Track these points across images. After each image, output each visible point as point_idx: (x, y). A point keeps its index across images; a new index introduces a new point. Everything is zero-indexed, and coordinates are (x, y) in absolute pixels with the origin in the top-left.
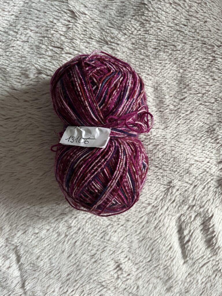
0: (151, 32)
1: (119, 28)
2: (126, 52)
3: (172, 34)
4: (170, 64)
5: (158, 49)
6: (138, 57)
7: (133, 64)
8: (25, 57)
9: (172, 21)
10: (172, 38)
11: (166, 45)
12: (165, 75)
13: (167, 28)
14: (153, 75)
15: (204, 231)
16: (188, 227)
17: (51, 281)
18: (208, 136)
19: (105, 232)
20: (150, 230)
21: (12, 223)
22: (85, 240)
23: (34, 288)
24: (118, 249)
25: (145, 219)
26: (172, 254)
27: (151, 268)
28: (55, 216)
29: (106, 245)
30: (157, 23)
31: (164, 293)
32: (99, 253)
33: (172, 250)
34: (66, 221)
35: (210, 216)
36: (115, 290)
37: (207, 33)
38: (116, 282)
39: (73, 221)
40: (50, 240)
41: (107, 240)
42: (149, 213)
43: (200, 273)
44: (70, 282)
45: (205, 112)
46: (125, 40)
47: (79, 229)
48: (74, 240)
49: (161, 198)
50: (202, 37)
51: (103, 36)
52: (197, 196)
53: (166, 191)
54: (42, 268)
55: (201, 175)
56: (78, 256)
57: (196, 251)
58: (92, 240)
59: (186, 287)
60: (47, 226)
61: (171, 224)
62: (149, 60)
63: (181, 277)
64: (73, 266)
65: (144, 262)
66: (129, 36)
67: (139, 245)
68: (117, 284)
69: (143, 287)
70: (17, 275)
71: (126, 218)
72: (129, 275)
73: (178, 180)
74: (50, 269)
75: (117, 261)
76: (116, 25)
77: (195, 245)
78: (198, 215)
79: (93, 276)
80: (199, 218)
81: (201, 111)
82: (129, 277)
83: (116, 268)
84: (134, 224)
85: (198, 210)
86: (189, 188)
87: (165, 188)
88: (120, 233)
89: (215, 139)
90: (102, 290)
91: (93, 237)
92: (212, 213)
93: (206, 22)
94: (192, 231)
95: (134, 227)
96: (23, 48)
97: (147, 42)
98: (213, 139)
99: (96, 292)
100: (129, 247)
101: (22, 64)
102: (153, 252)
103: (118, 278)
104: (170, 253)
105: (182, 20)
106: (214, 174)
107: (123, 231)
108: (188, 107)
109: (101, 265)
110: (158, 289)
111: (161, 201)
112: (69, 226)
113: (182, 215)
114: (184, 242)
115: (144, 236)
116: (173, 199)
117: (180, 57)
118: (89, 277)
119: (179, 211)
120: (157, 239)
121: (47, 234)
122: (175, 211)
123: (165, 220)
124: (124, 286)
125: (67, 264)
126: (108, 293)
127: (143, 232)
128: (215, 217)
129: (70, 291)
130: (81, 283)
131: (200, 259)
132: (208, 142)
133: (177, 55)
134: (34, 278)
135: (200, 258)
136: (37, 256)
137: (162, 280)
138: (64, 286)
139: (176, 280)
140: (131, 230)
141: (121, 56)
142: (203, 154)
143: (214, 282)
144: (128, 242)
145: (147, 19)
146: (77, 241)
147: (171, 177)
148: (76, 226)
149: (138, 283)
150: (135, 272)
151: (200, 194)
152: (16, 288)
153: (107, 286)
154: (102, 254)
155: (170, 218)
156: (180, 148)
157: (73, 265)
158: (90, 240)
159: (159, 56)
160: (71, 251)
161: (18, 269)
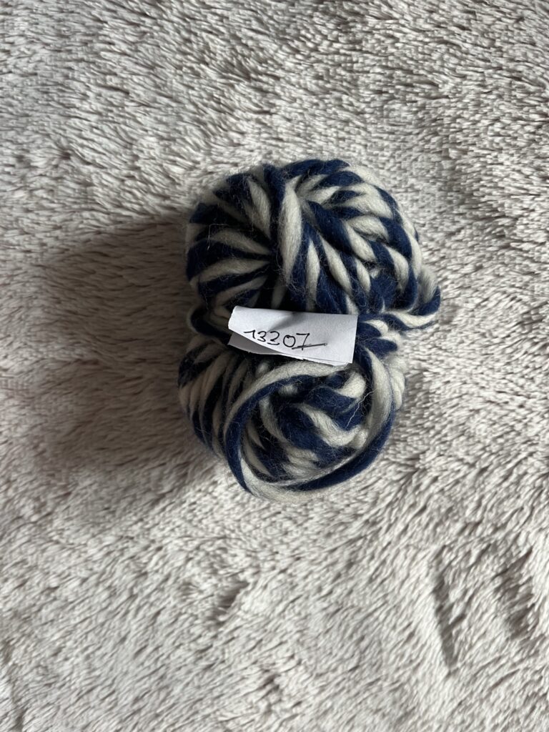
0: (367, 46)
1: (281, 36)
2: (301, 99)
3: (426, 51)
4: (420, 136)
5: (387, 92)
6: (333, 116)
7: (320, 134)
8: (27, 116)
9: (427, 15)
10: (427, 63)
11: (409, 81)
13: (412, 35)
15: (503, 595)
16: (461, 581)
17: (92, 715)
18: (523, 337)
20: (356, 585)
22: (181, 609)
27: (358, 687)
30: (386, 19)
32: (217, 644)
33: (414, 641)
34: (132, 558)
35: (522, 555)
37: (523, 50)
38: (263, 721)
39: (150, 559)
40: (90, 608)
43: (489, 701)
44: (142, 719)
45: (517, 267)
46: (296, 68)
47: (166, 579)
48: (152, 609)
49: (389, 499)
50: (512, 60)
51: (236, 57)
52: (488, 496)
53: (402, 482)
54: (68, 679)
55: (500, 441)
57: (479, 644)
60: (80, 571)
61: (412, 572)
63: (439, 711)
64: (150, 679)
65: (339, 671)
66: (309, 57)
67: (325, 627)
68: (265, 726)
71: (293, 551)
72: (298, 704)
73: (435, 454)
75: (265, 668)
76: (273, 25)
77: (477, 630)
78: (490, 549)
79: (202, 704)
80: (491, 558)
81: (506, 265)
82: (298, 710)
83: (264, 686)
85: (488, 536)
86: (464, 477)
87: (400, 472)
88: (275, 592)
89: (541, 344)
92: (528, 546)
93: (521, 19)
94: (470, 593)
95: (316, 576)
96: (21, 91)
97: (358, 72)
98: (537, 343)
100: (298, 632)
101: (18, 133)
102: (364, 644)
103: (269, 711)
105: (456, 13)
106: (537, 438)
107: (284, 587)
108: (468, 255)
109: (222, 676)
111: (389, 509)
112: (140, 571)
113: (444, 547)
114: (449, 619)
115: (340, 602)
116: (422, 504)
117: (449, 116)
118: (191, 708)
119: (438, 538)
120: (376, 610)
122: (425, 538)
123: (399, 561)
125: (133, 671)
127: (338, 591)
128: (536, 556)
130: (171, 721)
131: (491, 665)
132: (523, 351)
133: (440, 110)
134: (48, 704)
135: (489, 664)
136: (54, 648)
137: (386, 718)
139: (426, 718)
140: (306, 585)
141: (285, 111)
142: (506, 384)
143: (528, 725)
144: (296, 618)
145: (356, 9)
146: (162, 612)
147: (417, 444)
148: (160, 571)
149: (322, 726)
150: (315, 696)
151: (496, 493)
154: (228, 647)
155: (412, 555)
157: (150, 675)
159: (390, 115)
160: (147, 638)
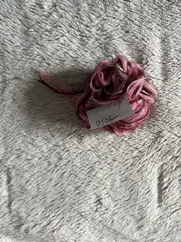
12: (174, 28)
14: (162, 26)
19: (92, 168)
21: (7, 146)
23: (19, 208)
24: (101, 185)
25: (130, 161)
26: (149, 197)
28: (49, 147)
29: (91, 180)
31: (134, 230)
36: (92, 221)
41: (93, 175)
42: (135, 157)
56: (65, 185)
58: (79, 173)
59: (155, 228)
62: (161, 11)
69: (118, 222)
70: (5, 195)
74: (36, 193)
84: (119, 164)
90: (80, 219)
91: (81, 171)
99: (75, 221)
104: (147, 195)
110: (130, 225)
121: (39, 162)
124: (101, 218)
126: (85, 223)
129: (51, 216)
138: (47, 210)
152: (2, 206)
153: (86, 216)
156: (176, 102)
158: (77, 173)
161: (7, 189)
